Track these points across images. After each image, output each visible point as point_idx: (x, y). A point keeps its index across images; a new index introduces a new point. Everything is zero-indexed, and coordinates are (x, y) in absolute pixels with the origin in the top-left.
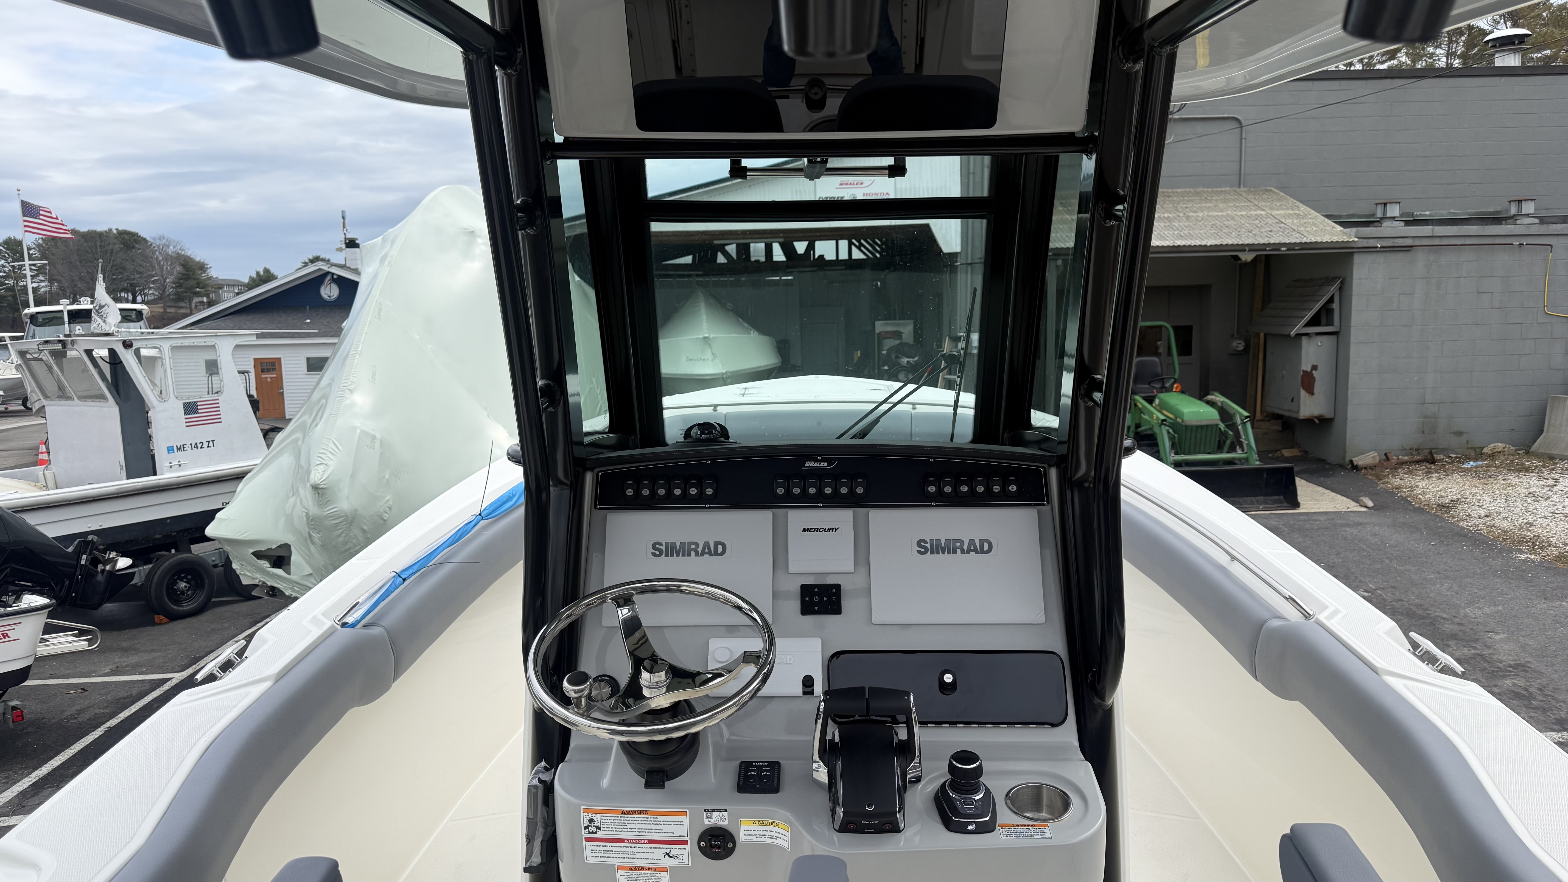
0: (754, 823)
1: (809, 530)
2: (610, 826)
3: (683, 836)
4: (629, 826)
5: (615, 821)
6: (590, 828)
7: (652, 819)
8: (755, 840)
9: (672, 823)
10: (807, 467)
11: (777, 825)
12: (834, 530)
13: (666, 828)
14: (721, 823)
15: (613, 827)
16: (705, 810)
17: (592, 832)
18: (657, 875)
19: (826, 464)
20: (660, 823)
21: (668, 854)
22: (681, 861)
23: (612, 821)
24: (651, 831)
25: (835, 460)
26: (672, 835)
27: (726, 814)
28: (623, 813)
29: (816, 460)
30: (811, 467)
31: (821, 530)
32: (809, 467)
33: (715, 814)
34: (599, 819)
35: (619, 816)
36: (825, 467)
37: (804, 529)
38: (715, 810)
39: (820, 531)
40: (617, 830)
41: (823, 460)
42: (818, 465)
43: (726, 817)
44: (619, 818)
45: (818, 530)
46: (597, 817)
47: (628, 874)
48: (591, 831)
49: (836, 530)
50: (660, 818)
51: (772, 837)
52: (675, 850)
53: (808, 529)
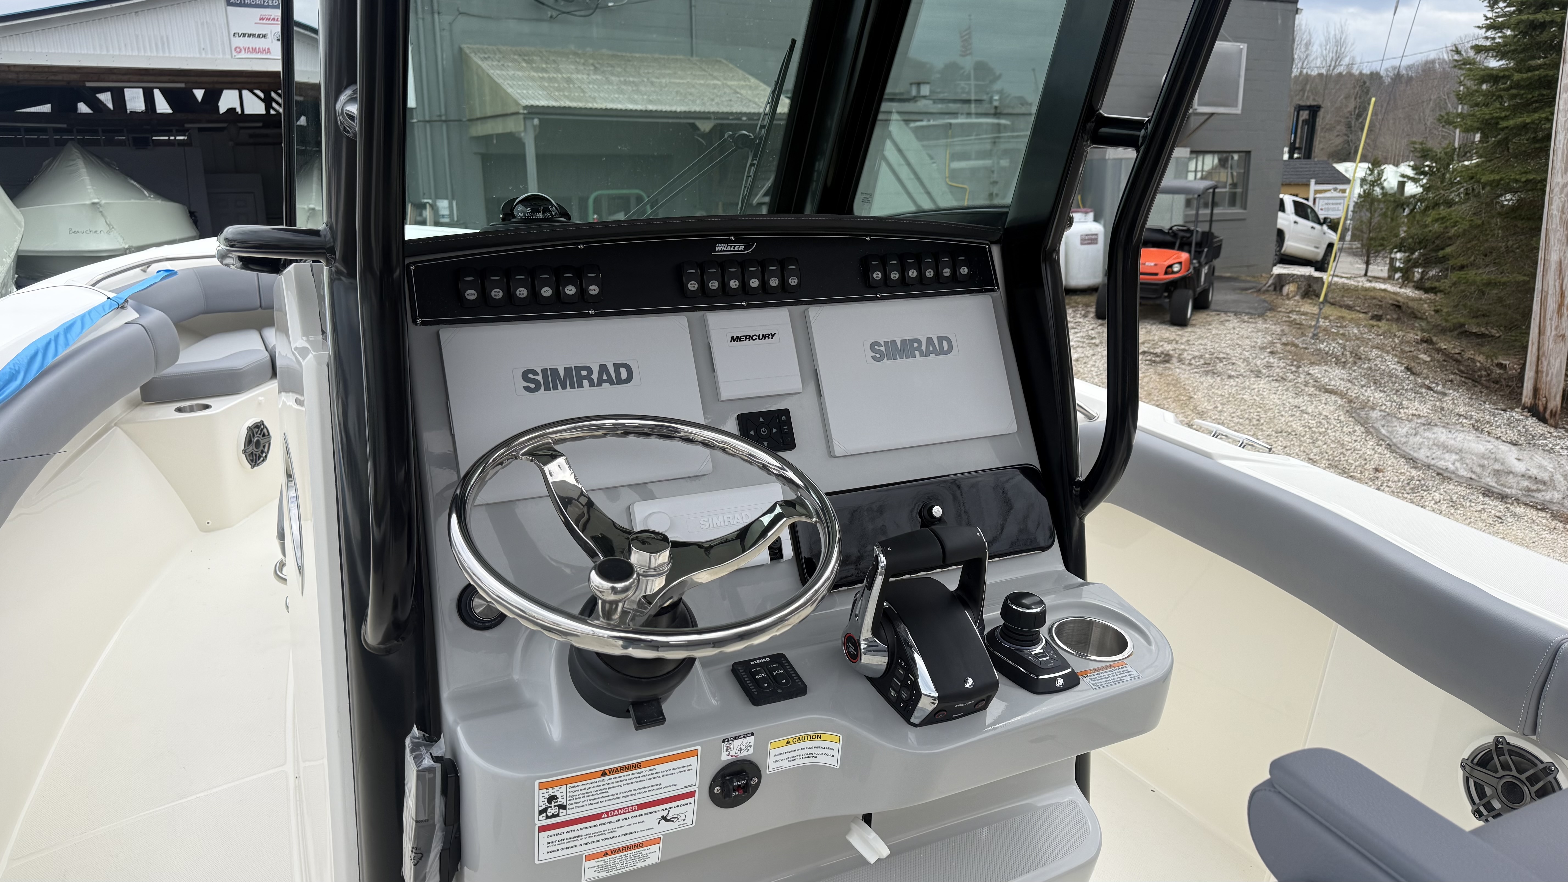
0: (788, 743)
1: (739, 339)
2: (582, 800)
3: (689, 786)
4: (611, 792)
5: (589, 790)
6: (549, 810)
7: (647, 773)
8: (786, 764)
9: (675, 771)
10: (718, 251)
11: (819, 737)
12: (770, 337)
13: (664, 781)
14: (744, 754)
15: (585, 799)
16: (724, 741)
17: (553, 816)
18: (644, 852)
19: (742, 248)
20: (658, 775)
21: (664, 818)
22: (682, 822)
23: (586, 791)
24: (643, 790)
25: (753, 241)
26: (674, 788)
27: (751, 739)
28: (604, 774)
29: (728, 242)
30: (724, 251)
31: (754, 337)
32: (721, 251)
33: (737, 743)
34: (564, 794)
35: (597, 780)
36: (741, 251)
37: (733, 338)
38: (738, 737)
39: (753, 340)
40: (592, 802)
41: (737, 241)
42: (732, 249)
43: (752, 744)
44: (597, 784)
45: (750, 338)
46: (561, 793)
47: (601, 863)
48: (549, 814)
49: (773, 336)
50: (659, 768)
51: (809, 756)
52: (675, 808)
53: (737, 337)
